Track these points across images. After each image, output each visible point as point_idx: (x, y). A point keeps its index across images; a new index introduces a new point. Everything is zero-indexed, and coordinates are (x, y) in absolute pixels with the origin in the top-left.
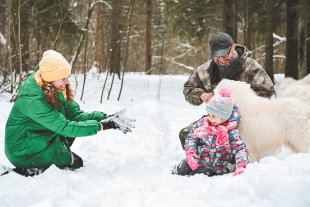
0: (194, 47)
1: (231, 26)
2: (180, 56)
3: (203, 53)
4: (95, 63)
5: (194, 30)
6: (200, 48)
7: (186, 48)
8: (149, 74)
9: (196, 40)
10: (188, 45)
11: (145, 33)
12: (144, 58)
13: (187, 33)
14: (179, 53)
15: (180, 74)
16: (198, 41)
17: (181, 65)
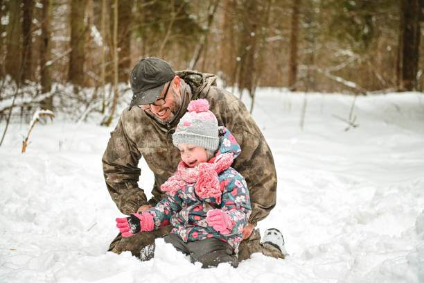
0: (358, 56)
1: (412, 28)
2: (338, 68)
3: (369, 63)
4: (220, 73)
5: (359, 31)
6: (367, 56)
7: (347, 56)
8: (294, 90)
9: (360, 47)
10: (349, 53)
11: (290, 35)
12: (287, 69)
13: (348, 36)
14: (337, 63)
15: (337, 91)
16: (363, 47)
17: (339, 79)
